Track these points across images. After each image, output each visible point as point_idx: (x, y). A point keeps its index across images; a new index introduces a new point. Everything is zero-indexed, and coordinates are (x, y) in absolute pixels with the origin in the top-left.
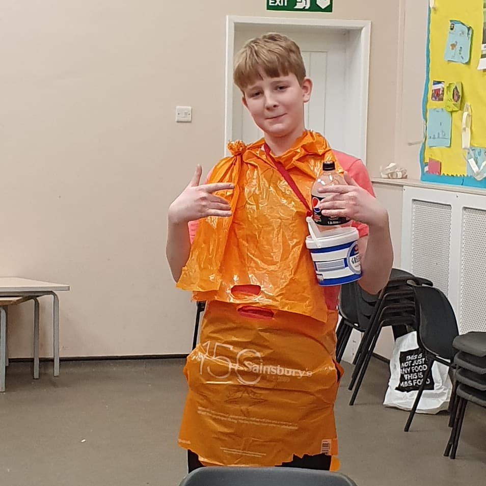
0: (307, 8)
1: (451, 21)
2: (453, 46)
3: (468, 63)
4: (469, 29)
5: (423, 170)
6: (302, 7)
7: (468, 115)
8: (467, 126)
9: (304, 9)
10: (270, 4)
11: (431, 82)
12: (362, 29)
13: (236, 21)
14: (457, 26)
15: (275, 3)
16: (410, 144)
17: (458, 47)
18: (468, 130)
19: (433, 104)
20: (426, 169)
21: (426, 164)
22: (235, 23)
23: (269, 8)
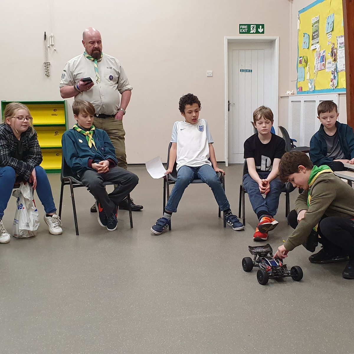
0: (255, 32)
1: (304, 33)
2: (304, 43)
3: (308, 48)
4: (308, 35)
5: (297, 91)
6: (253, 32)
7: (308, 67)
8: (308, 72)
9: (253, 33)
10: (241, 32)
11: (299, 58)
12: (276, 39)
13: (228, 38)
14: (306, 35)
15: (242, 31)
16: (292, 81)
17: (306, 43)
18: (309, 73)
19: (300, 65)
20: (298, 90)
21: (298, 88)
22: (228, 39)
23: (240, 33)
